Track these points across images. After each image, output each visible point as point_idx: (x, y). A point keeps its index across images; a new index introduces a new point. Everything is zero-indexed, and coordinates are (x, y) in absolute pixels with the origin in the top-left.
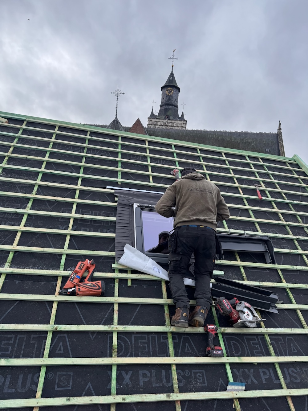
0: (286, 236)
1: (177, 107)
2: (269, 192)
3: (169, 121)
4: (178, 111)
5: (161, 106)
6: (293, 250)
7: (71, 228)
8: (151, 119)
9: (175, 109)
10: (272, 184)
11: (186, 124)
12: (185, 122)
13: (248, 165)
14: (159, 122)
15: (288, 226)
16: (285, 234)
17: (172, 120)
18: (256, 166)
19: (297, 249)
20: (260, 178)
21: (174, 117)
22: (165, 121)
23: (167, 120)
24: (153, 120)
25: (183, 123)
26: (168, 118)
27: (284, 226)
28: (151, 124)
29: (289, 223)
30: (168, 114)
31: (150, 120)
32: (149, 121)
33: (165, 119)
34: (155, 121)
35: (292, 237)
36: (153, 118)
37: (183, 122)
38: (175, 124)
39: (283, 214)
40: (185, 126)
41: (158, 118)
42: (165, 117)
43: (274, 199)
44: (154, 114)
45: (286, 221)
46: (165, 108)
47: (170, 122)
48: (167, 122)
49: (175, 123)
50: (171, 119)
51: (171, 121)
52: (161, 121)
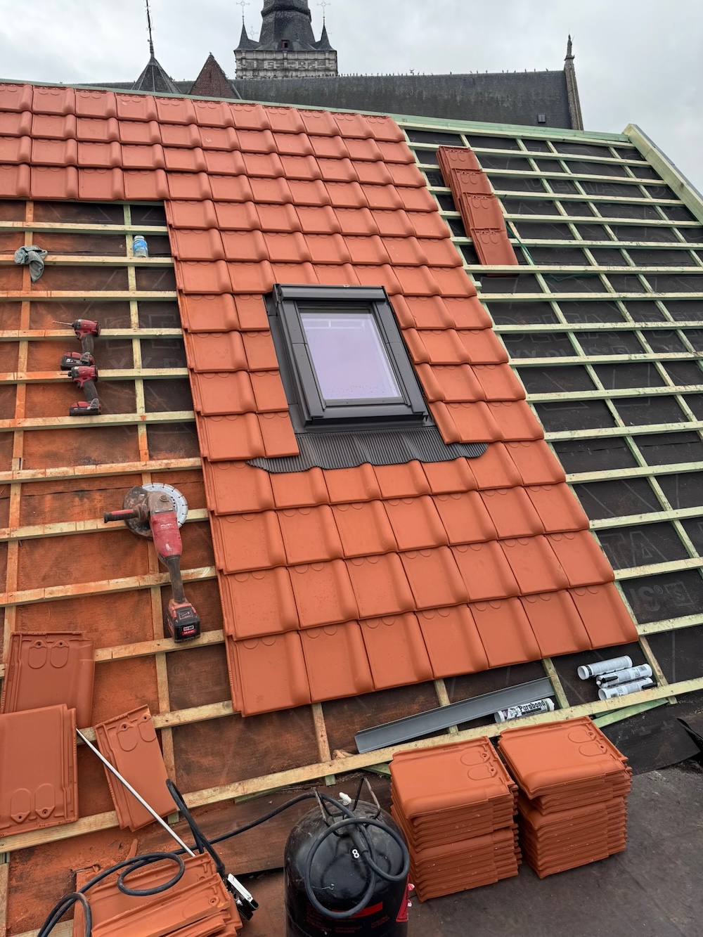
0: (620, 325)
1: (307, 13)
2: (577, 225)
3: (290, 56)
4: (311, 24)
5: (264, 14)
6: (637, 355)
7: (141, 362)
8: (243, 55)
9: (301, 21)
10: (582, 206)
11: (336, 62)
12: (332, 57)
13: (523, 162)
14: (266, 59)
15: (623, 302)
16: (616, 322)
17: (299, 52)
18: (543, 163)
19: (644, 352)
20: (555, 193)
21: (302, 44)
22: (280, 56)
23: (285, 54)
24: (249, 56)
25: (329, 59)
26: (286, 46)
27: (613, 302)
28: (245, 70)
29: (625, 294)
30: (287, 35)
31: (240, 57)
32: (239, 60)
33: (280, 51)
34: (253, 59)
35: (633, 326)
36: (247, 52)
37: (327, 55)
38: (306, 62)
39: (610, 276)
40: (334, 68)
41: (260, 48)
42: (280, 46)
43: (589, 243)
44: (250, 37)
45: (617, 291)
46: (275, 18)
47: (294, 60)
48: (287, 59)
49: (307, 60)
50: (295, 49)
51: (296, 56)
52: (268, 56)
